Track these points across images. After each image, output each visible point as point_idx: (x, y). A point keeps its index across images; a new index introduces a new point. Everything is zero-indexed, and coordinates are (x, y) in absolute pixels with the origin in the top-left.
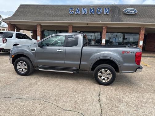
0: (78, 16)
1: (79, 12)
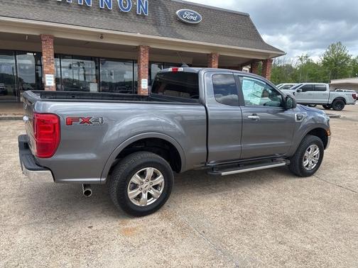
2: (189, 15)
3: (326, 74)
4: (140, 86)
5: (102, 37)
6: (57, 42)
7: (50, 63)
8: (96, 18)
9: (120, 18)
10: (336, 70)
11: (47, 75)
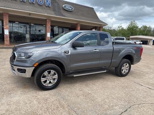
2: (68, 7)
3: (129, 34)
4: (47, 36)
5: (30, 15)
6: (10, 16)
7: (7, 25)
8: (28, 7)
9: (38, 7)
10: (132, 32)
11: (5, 30)
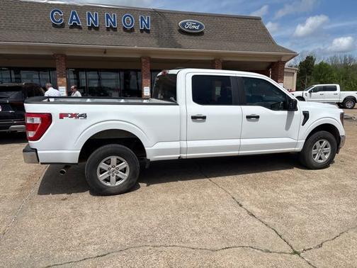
0: (76, 30)
1: (77, 20)
2: (190, 25)
4: (143, 94)
5: (105, 53)
11: (60, 87)
